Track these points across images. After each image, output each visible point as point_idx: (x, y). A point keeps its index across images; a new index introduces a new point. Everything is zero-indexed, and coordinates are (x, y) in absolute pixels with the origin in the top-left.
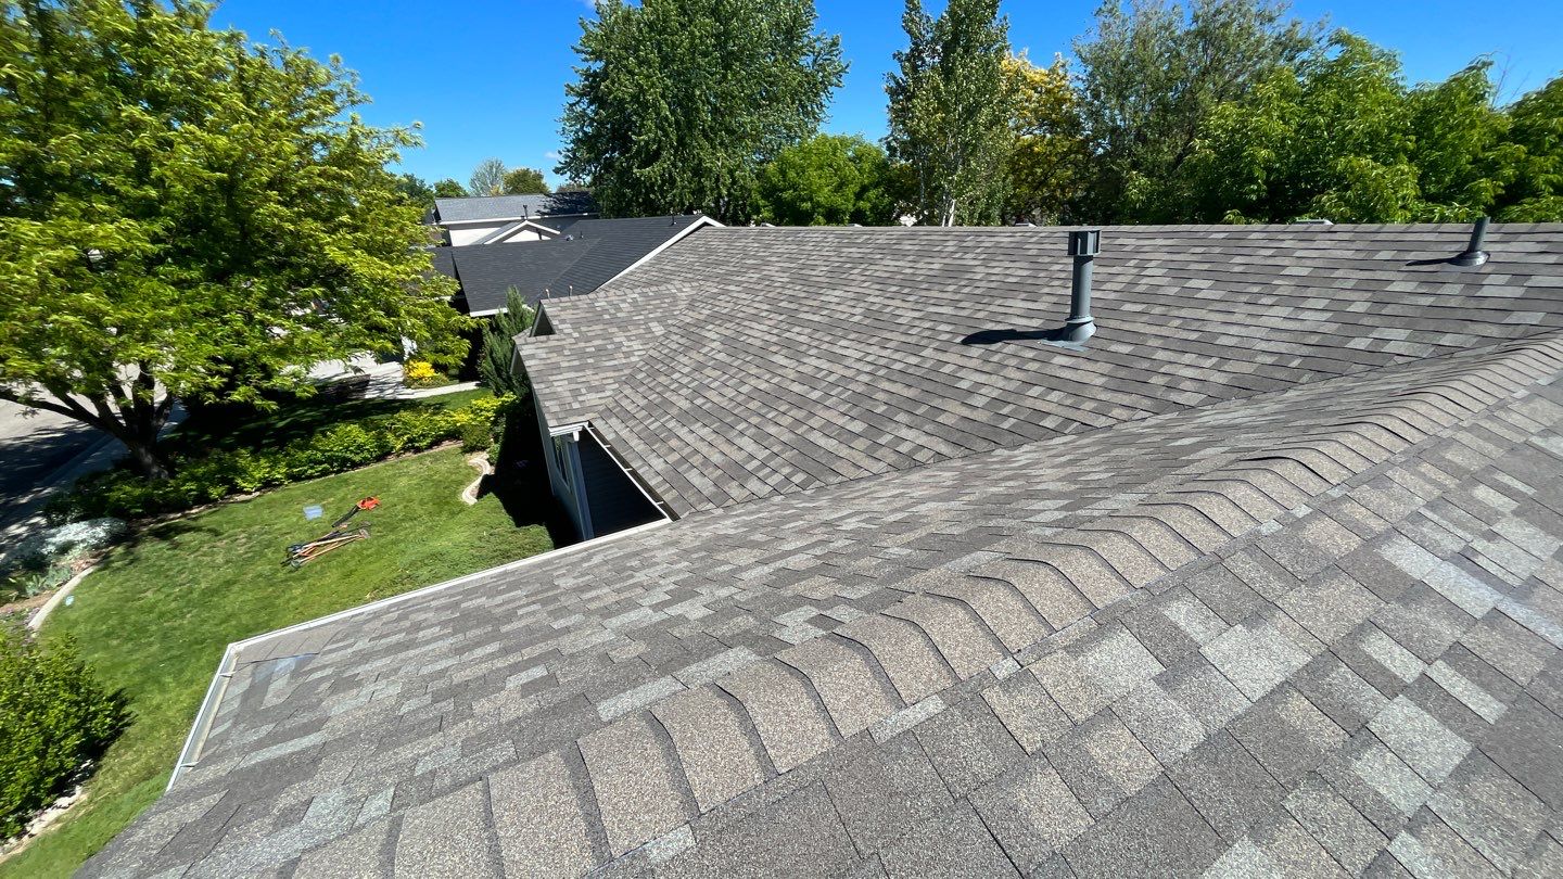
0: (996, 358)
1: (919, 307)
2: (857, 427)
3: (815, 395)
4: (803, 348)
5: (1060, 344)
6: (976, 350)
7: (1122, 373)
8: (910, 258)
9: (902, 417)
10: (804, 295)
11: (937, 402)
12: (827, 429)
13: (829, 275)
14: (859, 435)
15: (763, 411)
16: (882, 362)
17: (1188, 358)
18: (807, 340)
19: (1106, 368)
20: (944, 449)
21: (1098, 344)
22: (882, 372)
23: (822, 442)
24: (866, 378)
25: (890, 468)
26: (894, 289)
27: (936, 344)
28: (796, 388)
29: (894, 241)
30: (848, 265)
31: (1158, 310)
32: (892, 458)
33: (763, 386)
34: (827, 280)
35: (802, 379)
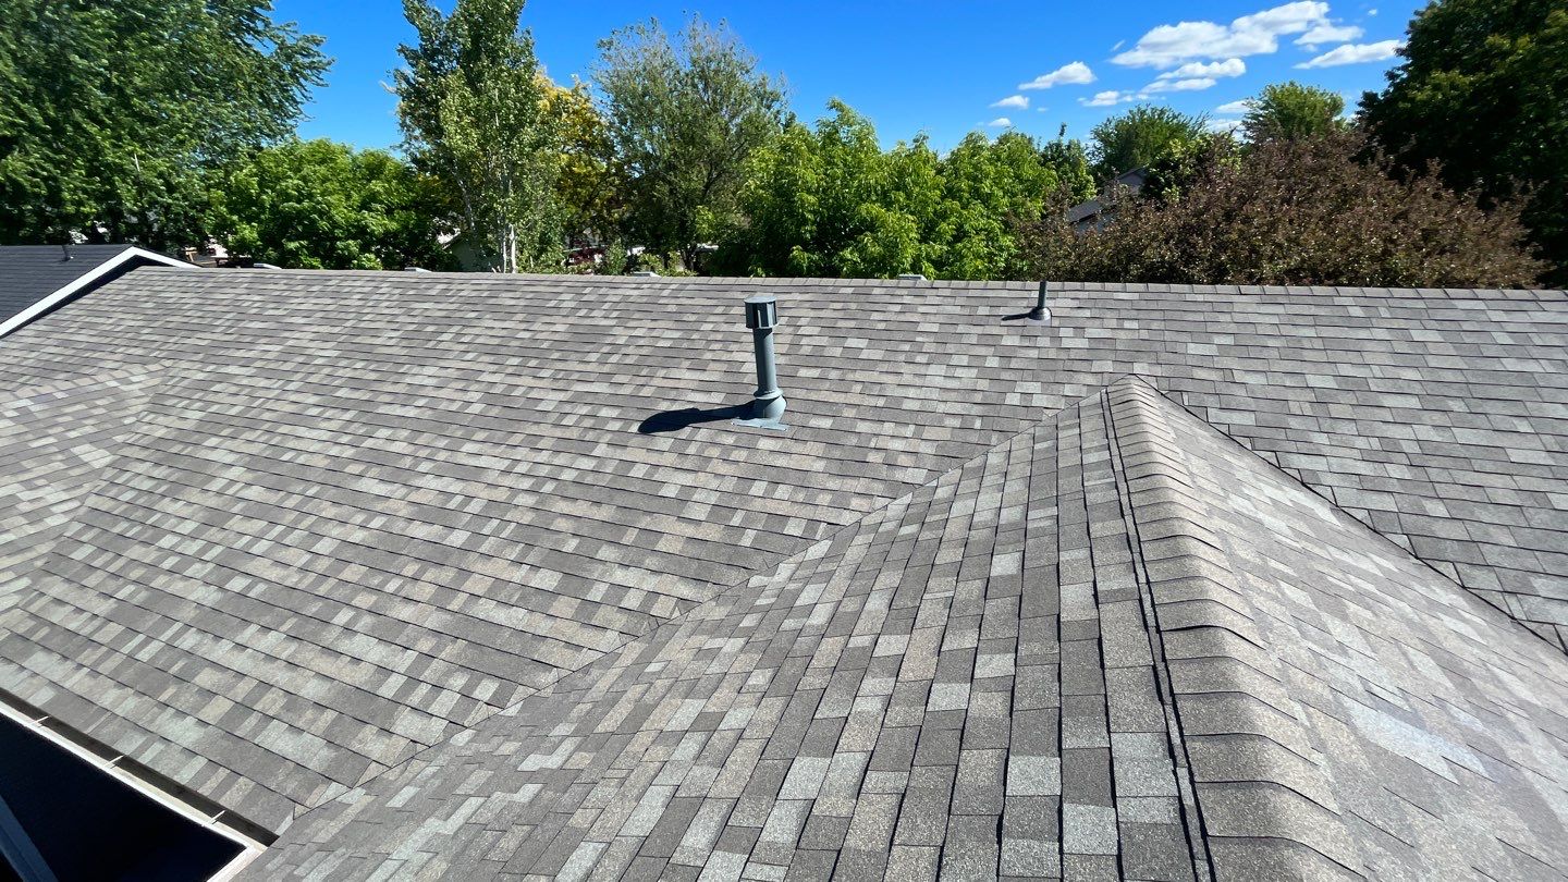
0: (692, 449)
1: (561, 385)
2: (548, 580)
3: (458, 538)
4: (407, 462)
5: (756, 422)
6: (663, 440)
7: (837, 453)
8: (520, 317)
9: (606, 553)
10: (373, 376)
11: (645, 522)
12: (498, 591)
13: (404, 343)
14: (555, 594)
15: (375, 581)
16: (544, 471)
17: (889, 428)
18: (409, 449)
19: (818, 449)
20: (686, 590)
21: (798, 419)
22: (549, 487)
23: (500, 615)
24: (530, 500)
25: (625, 638)
26: (516, 361)
27: (607, 438)
28: (420, 531)
29: (485, 294)
30: (430, 329)
31: (834, 375)
32: (620, 621)
33: (358, 536)
34: (405, 352)
35: (424, 514)
